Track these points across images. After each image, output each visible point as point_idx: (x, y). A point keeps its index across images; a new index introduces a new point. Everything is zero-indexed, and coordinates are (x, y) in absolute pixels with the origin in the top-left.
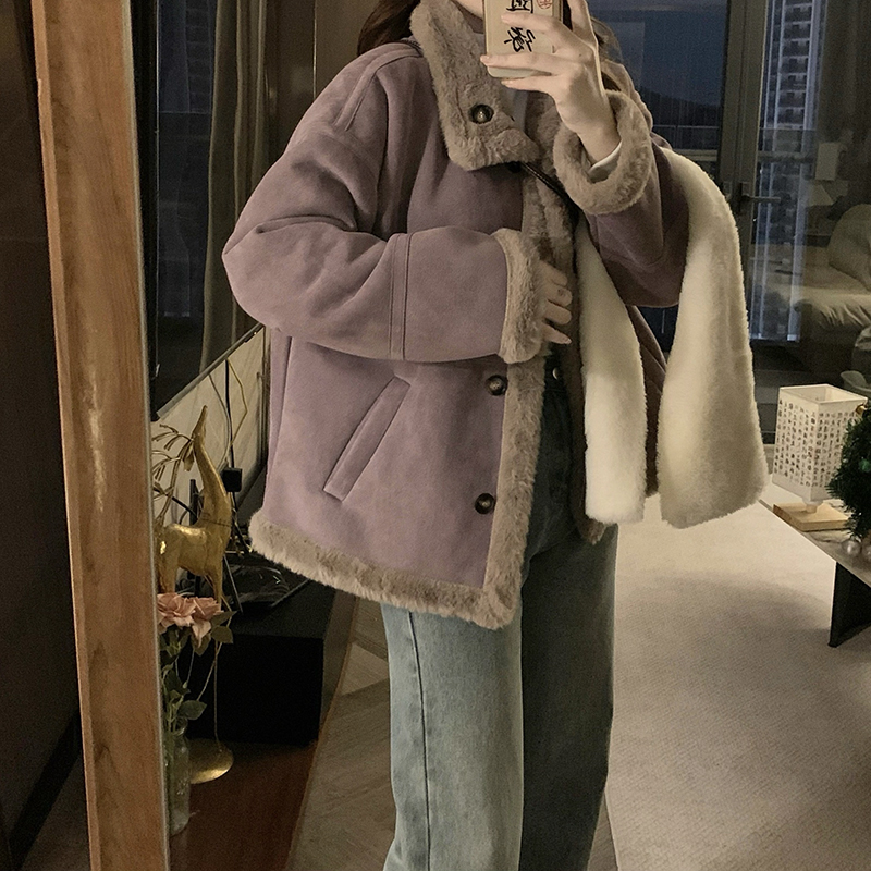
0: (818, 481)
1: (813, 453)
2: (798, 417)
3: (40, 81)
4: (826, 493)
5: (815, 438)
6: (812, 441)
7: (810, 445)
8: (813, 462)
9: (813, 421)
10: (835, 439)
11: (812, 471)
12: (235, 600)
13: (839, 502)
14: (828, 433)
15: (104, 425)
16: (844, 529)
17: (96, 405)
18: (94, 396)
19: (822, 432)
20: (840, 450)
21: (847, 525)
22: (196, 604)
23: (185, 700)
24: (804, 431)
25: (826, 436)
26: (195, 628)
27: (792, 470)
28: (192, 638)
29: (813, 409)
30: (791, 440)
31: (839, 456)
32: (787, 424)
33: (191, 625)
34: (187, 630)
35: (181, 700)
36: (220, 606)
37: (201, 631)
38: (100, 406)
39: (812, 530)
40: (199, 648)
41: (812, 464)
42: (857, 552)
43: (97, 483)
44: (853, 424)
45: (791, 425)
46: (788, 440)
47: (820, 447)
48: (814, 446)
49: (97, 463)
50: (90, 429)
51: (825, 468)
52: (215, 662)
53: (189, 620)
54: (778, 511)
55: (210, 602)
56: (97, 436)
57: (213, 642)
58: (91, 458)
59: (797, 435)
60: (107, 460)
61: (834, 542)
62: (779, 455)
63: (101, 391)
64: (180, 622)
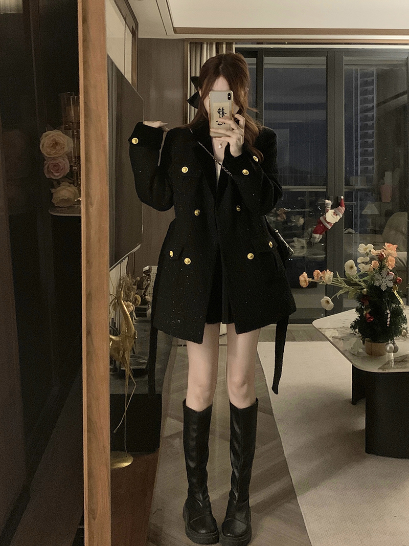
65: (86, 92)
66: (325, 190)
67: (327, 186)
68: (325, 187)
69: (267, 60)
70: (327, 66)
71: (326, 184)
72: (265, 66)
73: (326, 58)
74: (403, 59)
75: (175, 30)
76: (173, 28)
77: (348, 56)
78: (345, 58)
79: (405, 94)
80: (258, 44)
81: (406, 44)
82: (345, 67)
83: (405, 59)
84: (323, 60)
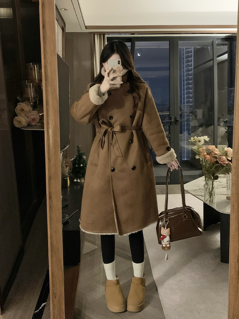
3: (42, 69)
15: (52, 132)
43: (50, 143)
50: (49, 133)
60: (52, 139)
63: (52, 125)
65: (45, 67)
66: (169, 113)
67: (170, 111)
69: (137, 43)
70: (169, 47)
71: (169, 110)
72: (136, 48)
73: (169, 42)
74: (210, 42)
75: (86, 27)
77: (180, 40)
78: (179, 42)
79: (211, 61)
80: (132, 34)
82: (179, 47)
83: (211, 42)
84: (167, 43)
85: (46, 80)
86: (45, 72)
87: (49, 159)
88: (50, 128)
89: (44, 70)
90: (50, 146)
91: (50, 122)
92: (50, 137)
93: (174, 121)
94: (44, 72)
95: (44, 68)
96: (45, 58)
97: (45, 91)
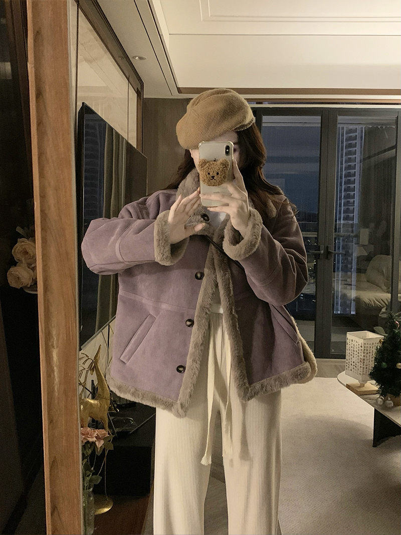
0: (364, 373)
1: (362, 361)
2: (355, 345)
4: (368, 378)
5: (363, 354)
6: (361, 355)
7: (360, 357)
8: (362, 364)
9: (361, 347)
10: (371, 354)
11: (362, 368)
12: (113, 430)
13: (374, 382)
14: (368, 352)
15: (58, 356)
16: (377, 394)
17: (55, 347)
18: (55, 343)
19: (366, 351)
20: (374, 358)
21: (377, 392)
22: (97, 432)
23: (92, 475)
24: (358, 351)
25: (367, 353)
26: (97, 443)
27: (354, 368)
28: (96, 448)
29: (361, 341)
30: (353, 355)
31: (373, 361)
32: (351, 348)
33: (95, 441)
34: (93, 443)
35: (91, 476)
36: (107, 433)
37: (100, 444)
38: (57, 347)
39: (363, 394)
40: (99, 452)
41: (362, 366)
42: (382, 403)
43: (55, 382)
44: (379, 347)
45: (353, 349)
46: (351, 355)
47: (365, 358)
48: (362, 357)
49: (55, 373)
50: (53, 358)
51: (368, 367)
52: (105, 459)
53: (94, 439)
54: (348, 387)
55: (103, 432)
56: (55, 360)
57: (104, 450)
58: (53, 371)
59: (355, 353)
60: (60, 371)
61: (373, 400)
62: (348, 362)
63: (58, 340)
64: (91, 440)
65: (43, 197)
68: (316, 233)
69: (265, 119)
70: (321, 125)
71: (316, 230)
72: (263, 125)
73: (320, 117)
74: (393, 118)
75: (180, 90)
76: (177, 88)
77: (341, 115)
78: (339, 118)
79: (392, 149)
80: (257, 103)
81: (397, 104)
82: (338, 126)
83: (395, 118)
84: (318, 119)
85: (43, 229)
86: (42, 211)
87: (51, 421)
88: (53, 347)
89: (39, 205)
90: (53, 389)
91: (54, 332)
92: (55, 368)
93: (324, 252)
94: (39, 211)
95: (39, 201)
96: (42, 175)
97: (41, 257)
